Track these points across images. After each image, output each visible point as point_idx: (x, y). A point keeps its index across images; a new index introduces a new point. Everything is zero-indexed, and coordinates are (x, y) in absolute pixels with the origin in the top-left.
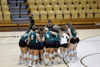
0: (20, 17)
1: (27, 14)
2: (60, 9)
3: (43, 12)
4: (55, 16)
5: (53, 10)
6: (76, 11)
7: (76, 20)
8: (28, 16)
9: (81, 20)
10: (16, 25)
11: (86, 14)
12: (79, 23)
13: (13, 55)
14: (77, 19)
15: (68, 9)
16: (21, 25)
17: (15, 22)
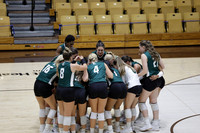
0: (32, 29)
1: (49, 23)
2: (125, 12)
3: (85, 18)
4: (113, 26)
5: (107, 13)
6: (161, 17)
7: (160, 37)
8: (51, 27)
9: (172, 37)
10: (23, 47)
11: (184, 24)
12: (168, 43)
13: (17, 117)
14: (161, 35)
15: (142, 12)
16: (34, 47)
17: (21, 42)
